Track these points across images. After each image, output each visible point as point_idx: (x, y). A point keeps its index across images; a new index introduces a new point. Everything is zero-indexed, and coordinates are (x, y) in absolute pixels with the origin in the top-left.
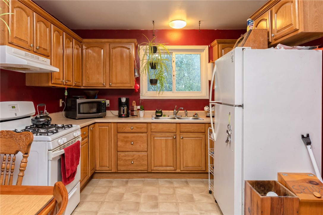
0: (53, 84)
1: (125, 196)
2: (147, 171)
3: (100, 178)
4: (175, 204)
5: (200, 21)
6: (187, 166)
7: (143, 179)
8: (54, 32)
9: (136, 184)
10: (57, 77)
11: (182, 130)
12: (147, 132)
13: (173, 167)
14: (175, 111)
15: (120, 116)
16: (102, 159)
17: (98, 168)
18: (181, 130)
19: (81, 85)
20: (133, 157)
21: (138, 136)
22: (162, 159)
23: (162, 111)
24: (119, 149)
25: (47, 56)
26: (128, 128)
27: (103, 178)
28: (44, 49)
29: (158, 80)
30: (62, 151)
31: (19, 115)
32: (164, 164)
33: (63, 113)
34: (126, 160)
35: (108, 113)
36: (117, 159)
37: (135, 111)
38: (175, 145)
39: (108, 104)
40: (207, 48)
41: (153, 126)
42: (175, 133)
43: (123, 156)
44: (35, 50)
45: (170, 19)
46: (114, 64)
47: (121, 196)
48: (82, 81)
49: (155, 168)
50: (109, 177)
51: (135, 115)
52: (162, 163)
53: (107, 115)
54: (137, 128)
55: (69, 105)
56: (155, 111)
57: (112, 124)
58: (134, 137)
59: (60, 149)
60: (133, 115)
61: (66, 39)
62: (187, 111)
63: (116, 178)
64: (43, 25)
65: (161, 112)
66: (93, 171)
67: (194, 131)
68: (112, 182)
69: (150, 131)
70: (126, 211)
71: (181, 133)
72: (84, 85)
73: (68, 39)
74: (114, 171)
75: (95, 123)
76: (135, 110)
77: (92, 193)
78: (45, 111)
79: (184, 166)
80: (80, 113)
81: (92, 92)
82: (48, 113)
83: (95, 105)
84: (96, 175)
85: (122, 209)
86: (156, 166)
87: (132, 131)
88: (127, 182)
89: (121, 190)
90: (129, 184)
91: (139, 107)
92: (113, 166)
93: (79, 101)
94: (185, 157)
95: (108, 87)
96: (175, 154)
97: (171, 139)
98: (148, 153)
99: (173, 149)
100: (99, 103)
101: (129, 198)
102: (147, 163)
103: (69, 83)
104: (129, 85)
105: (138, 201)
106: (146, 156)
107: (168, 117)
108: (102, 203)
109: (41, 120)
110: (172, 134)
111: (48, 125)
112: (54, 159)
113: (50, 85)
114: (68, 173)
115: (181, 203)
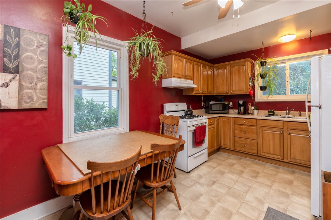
0: (195, 93)
1: (235, 166)
2: (257, 154)
3: (224, 152)
4: (272, 181)
5: (311, 30)
6: (295, 159)
7: (254, 160)
8: (195, 65)
9: (247, 161)
10: (197, 90)
11: (290, 127)
12: (257, 126)
13: (281, 156)
14: (287, 111)
15: (239, 113)
16: (224, 140)
17: (222, 145)
18: (288, 127)
19: (213, 93)
20: (246, 142)
21: (250, 128)
22: (270, 148)
23: (275, 111)
24: (236, 135)
25: (191, 79)
26: (242, 122)
27: (225, 152)
28: (190, 76)
29: (267, 87)
30: (194, 128)
31: (179, 109)
32: (272, 152)
33: (204, 110)
34: (240, 144)
35: (231, 111)
36: (235, 142)
37: (250, 111)
38: (282, 139)
39: (231, 105)
40: (326, 52)
41: (261, 122)
42: (282, 129)
43: (239, 140)
44: (185, 77)
45: (279, 36)
46: (233, 78)
47: (233, 165)
48: (214, 91)
49: (263, 154)
50: (229, 153)
51: (250, 113)
52: (270, 151)
53: (230, 112)
54: (249, 122)
55: (207, 105)
56: (268, 111)
57: (231, 118)
58: (246, 128)
59: (194, 127)
60: (248, 113)
61: (202, 67)
62: (301, 112)
63: (235, 154)
64: (189, 64)
65: (273, 112)
66: (219, 147)
67: (302, 130)
68: (231, 156)
69: (259, 125)
70: (233, 172)
71: (288, 130)
72: (215, 93)
73: (203, 67)
74: (233, 150)
75: (220, 117)
76: (250, 109)
77: (216, 158)
78: (191, 108)
79: (292, 158)
80: (211, 110)
81: (219, 97)
82: (192, 109)
83: (221, 105)
84: (221, 150)
85: (231, 171)
86: (265, 153)
87: (245, 124)
88: (241, 159)
89: (234, 161)
90: (242, 160)
91: (253, 108)
92: (232, 146)
93: (211, 103)
94: (292, 150)
95: (230, 94)
96: (282, 146)
97: (278, 133)
98: (258, 142)
99: (280, 142)
100: (224, 104)
101: (238, 167)
102: (257, 149)
103: (204, 92)
104: (244, 92)
105: (243, 170)
106: (256, 143)
107: (280, 116)
108: (220, 164)
109: (189, 112)
110: (279, 130)
111: (191, 115)
112: (190, 131)
113: (193, 94)
114: (198, 140)
115: (278, 182)
